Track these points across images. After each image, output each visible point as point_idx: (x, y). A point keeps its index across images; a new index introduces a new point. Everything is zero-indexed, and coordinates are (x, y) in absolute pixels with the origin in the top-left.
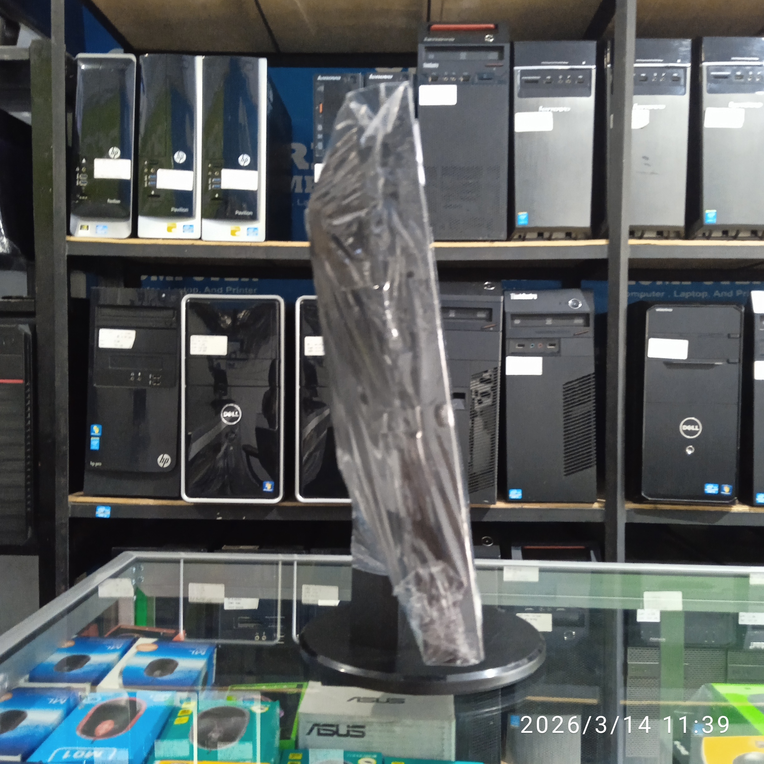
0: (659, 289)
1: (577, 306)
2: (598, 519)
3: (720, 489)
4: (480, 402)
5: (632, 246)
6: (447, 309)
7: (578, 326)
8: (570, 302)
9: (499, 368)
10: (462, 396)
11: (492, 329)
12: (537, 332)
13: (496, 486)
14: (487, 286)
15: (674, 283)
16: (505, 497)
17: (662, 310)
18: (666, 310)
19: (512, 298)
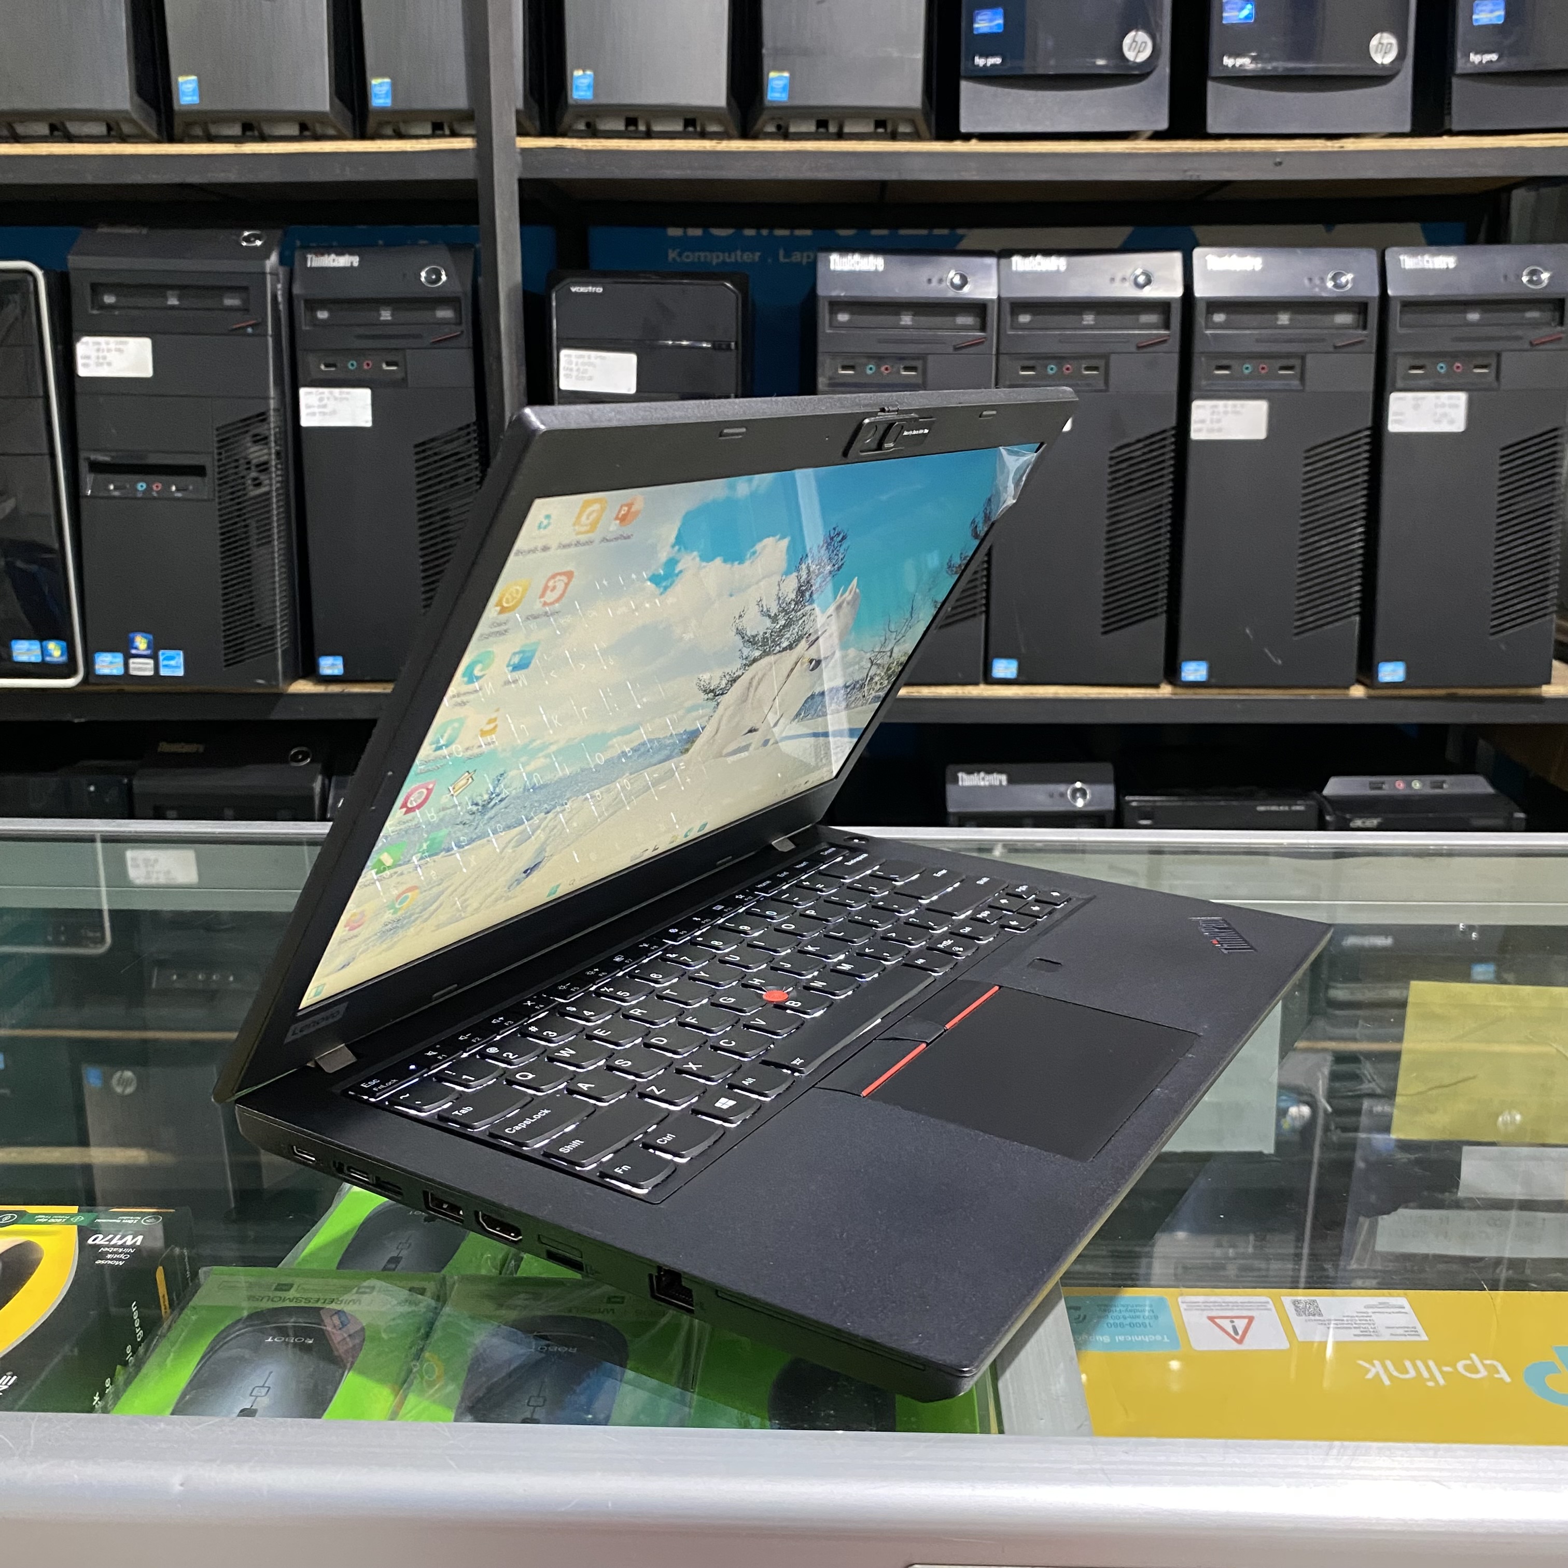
0: (749, 245)
1: (439, 279)
4: (257, 482)
5: (524, 151)
6: (161, 289)
7: (444, 322)
8: (423, 274)
9: (272, 413)
10: (199, 471)
11: (250, 330)
12: (359, 337)
13: (279, 651)
14: (247, 239)
15: (779, 232)
16: (310, 672)
17: (583, 289)
18: (590, 289)
19: (309, 265)
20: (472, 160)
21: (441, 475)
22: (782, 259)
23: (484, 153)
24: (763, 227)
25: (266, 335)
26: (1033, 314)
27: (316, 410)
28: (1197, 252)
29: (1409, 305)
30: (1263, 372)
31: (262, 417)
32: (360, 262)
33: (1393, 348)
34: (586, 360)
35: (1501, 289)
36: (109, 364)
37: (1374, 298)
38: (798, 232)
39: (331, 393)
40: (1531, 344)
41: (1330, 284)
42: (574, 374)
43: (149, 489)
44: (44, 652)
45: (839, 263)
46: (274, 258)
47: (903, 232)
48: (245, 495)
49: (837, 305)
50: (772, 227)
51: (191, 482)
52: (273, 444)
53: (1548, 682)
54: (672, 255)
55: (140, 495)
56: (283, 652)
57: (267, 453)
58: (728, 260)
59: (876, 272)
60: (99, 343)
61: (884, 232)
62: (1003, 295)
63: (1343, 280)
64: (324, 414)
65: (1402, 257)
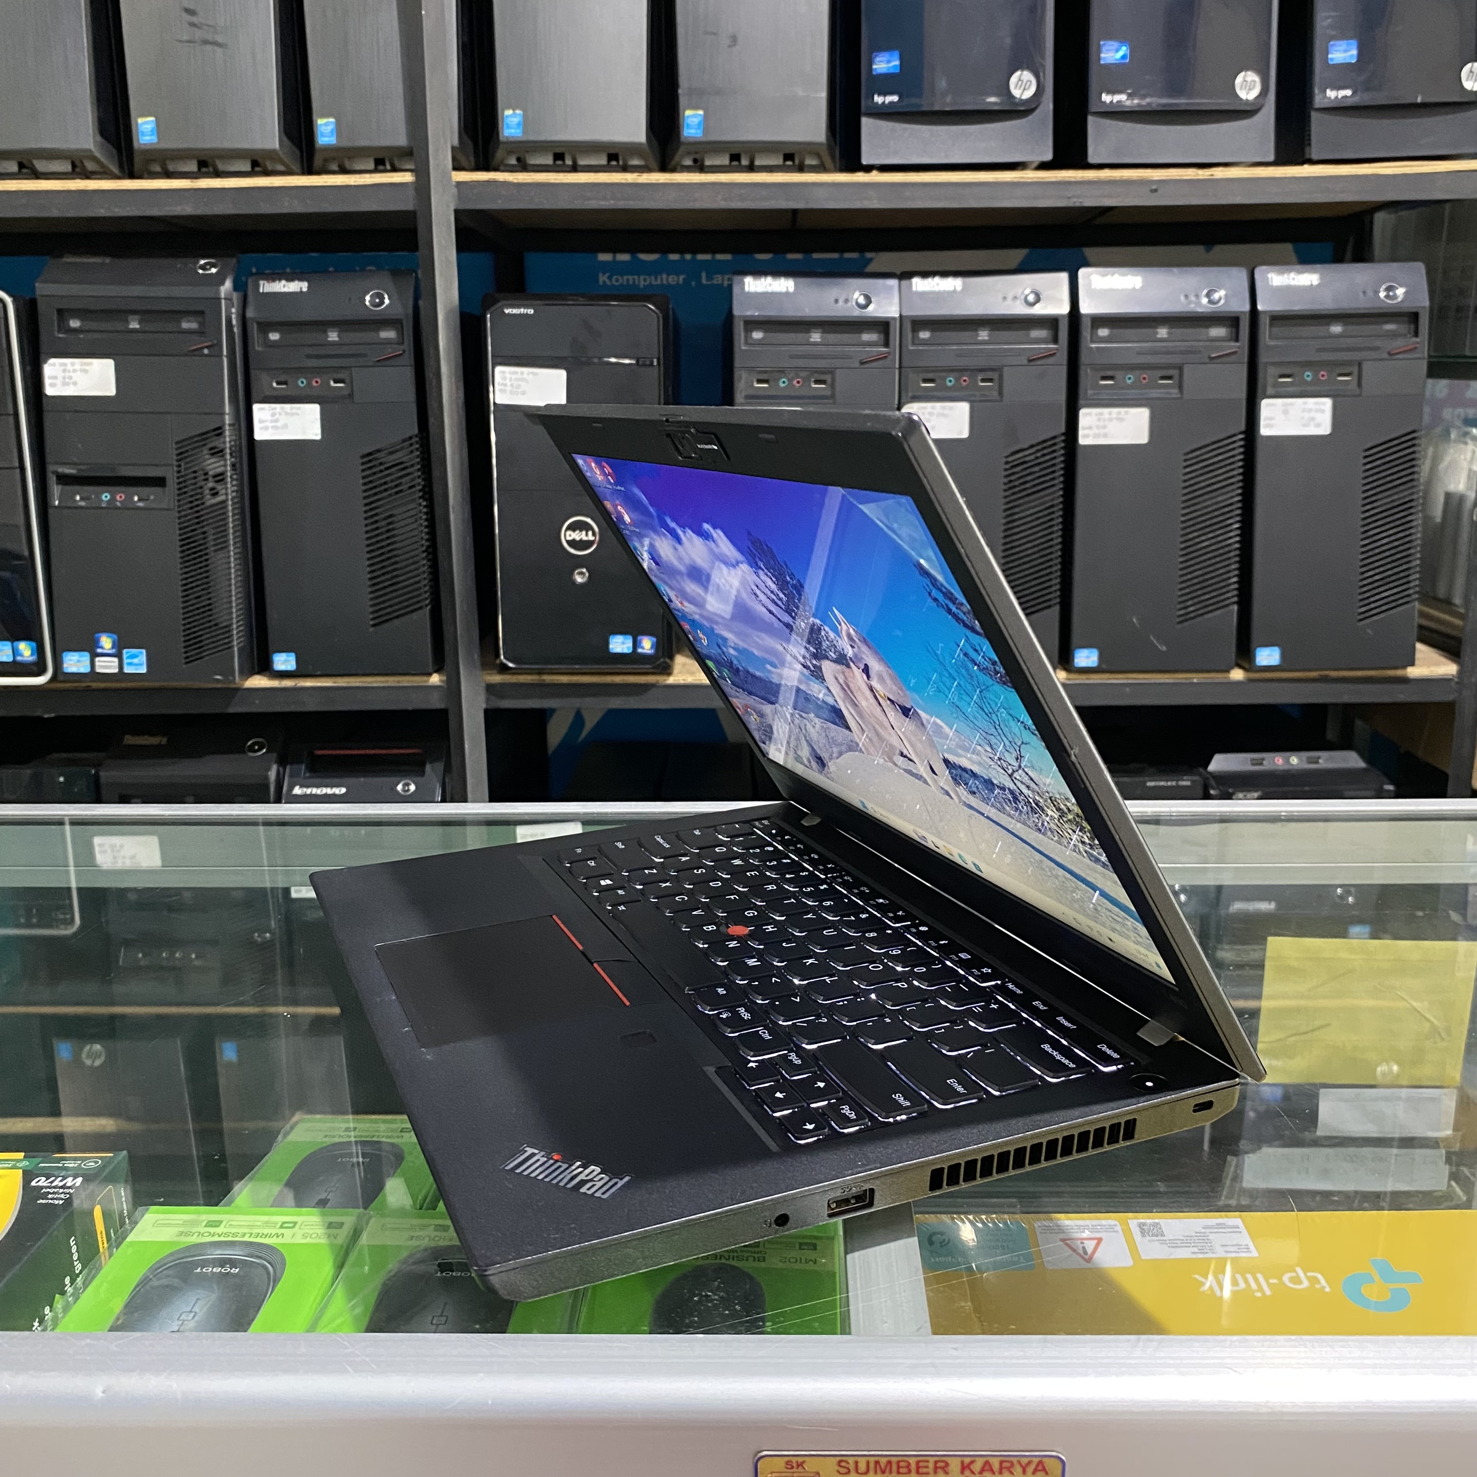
0: (673, 268)
1: (382, 303)
2: (436, 703)
3: (636, 644)
4: (215, 491)
5: (459, 184)
6: (123, 313)
7: (388, 342)
8: (368, 298)
9: (227, 427)
10: (160, 482)
11: (206, 351)
12: (309, 356)
13: (236, 649)
14: (203, 267)
15: (700, 257)
16: (265, 667)
17: (515, 311)
18: (522, 311)
19: (261, 291)
20: (412, 193)
21: (385, 483)
22: (704, 281)
23: (422, 187)
24: (688, 252)
25: (221, 355)
26: (932, 330)
27: (270, 425)
28: (1082, 272)
29: (1279, 319)
30: (1144, 382)
31: (219, 431)
32: (309, 287)
33: (1263, 358)
34: (519, 376)
35: (1361, 304)
36: (75, 384)
37: (1244, 313)
38: (719, 257)
39: (282, 408)
40: (1389, 353)
41: (1205, 301)
42: (509, 388)
43: (113, 499)
44: (15, 652)
45: (753, 285)
46: (228, 284)
47: (815, 256)
48: (203, 504)
49: (752, 324)
50: (695, 252)
51: (152, 493)
52: (228, 457)
53: (1412, 664)
54: (603, 278)
55: (104, 505)
56: (239, 649)
57: (225, 465)
58: (654, 283)
59: (787, 293)
60: (65, 365)
61: (798, 256)
62: (904, 314)
63: (1216, 296)
64: (276, 428)
65: (1269, 275)
